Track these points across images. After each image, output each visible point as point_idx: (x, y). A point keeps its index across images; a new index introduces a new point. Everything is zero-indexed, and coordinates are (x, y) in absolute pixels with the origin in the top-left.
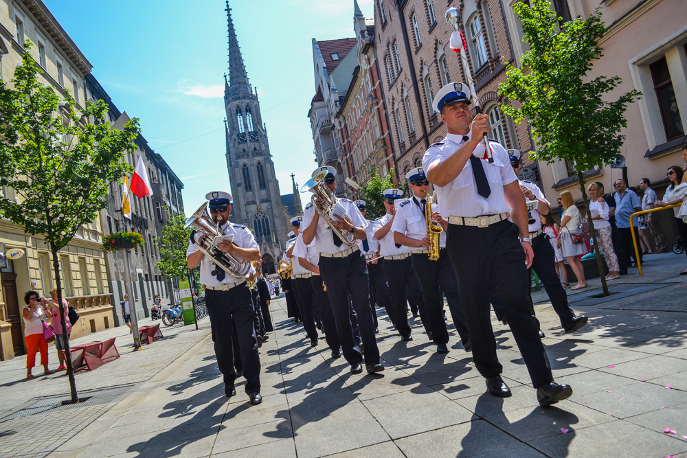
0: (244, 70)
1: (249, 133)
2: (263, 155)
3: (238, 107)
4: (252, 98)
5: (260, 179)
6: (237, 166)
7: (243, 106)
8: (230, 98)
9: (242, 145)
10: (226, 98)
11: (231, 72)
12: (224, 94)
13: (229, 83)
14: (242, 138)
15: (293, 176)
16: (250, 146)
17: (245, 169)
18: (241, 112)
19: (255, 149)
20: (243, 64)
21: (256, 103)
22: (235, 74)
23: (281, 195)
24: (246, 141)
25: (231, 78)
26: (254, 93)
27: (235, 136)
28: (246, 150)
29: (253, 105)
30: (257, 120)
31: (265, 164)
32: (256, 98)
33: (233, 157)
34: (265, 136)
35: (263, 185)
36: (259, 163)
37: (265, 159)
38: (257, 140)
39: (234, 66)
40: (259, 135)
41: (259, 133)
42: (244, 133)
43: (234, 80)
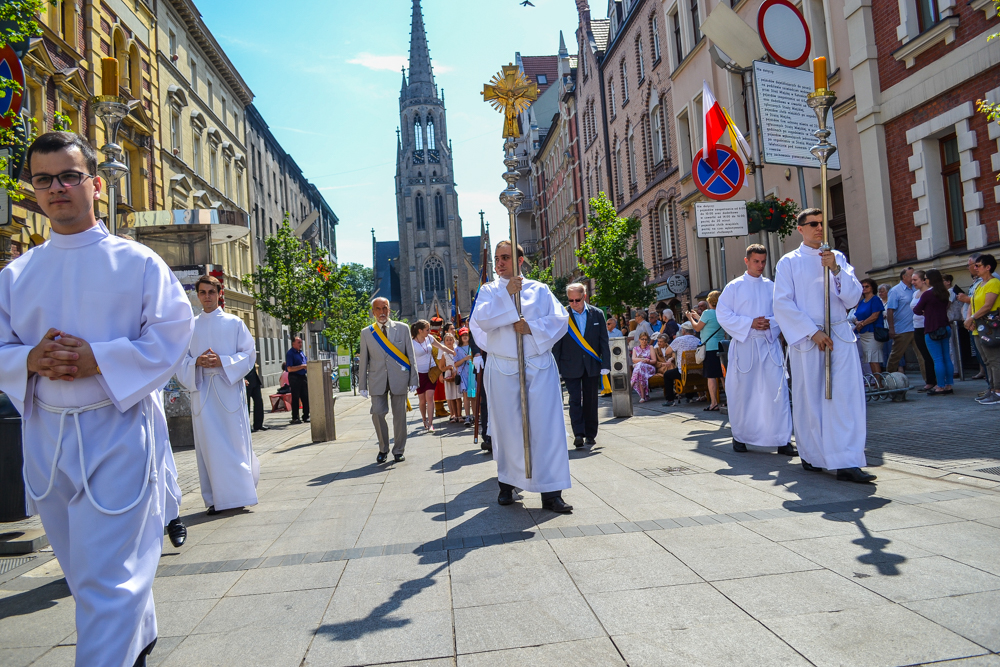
0: (429, 65)
1: (429, 150)
2: (444, 182)
3: (417, 115)
4: (436, 104)
5: (437, 215)
6: (409, 194)
7: (424, 114)
8: (408, 102)
9: (417, 166)
10: (402, 100)
11: (411, 66)
12: (399, 95)
13: (407, 80)
14: (418, 156)
15: (482, 213)
16: (428, 168)
17: (419, 198)
18: (420, 122)
19: (435, 173)
20: (428, 56)
21: (441, 110)
22: (417, 69)
23: (464, 235)
24: (423, 161)
25: (411, 74)
26: (440, 97)
27: (409, 154)
28: (423, 174)
29: (436, 114)
30: (441, 134)
31: (446, 195)
32: (441, 104)
33: (405, 182)
34: (450, 157)
35: (441, 222)
36: (438, 193)
37: (447, 188)
38: (439, 162)
39: (416, 57)
40: (441, 155)
41: (441, 153)
42: (422, 151)
43: (415, 77)
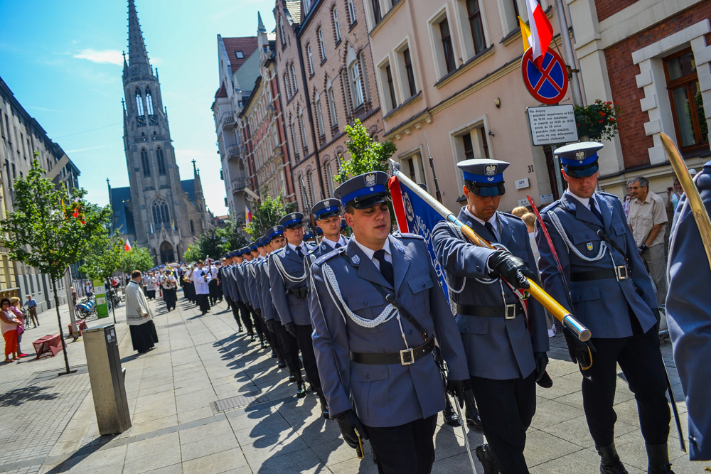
0: (145, 50)
1: (149, 116)
2: (163, 140)
3: (137, 88)
4: (152, 80)
5: (159, 165)
6: (135, 150)
7: (143, 87)
8: (129, 79)
9: (140, 129)
10: (125, 77)
11: (130, 51)
12: (122, 74)
13: (128, 62)
14: (141, 121)
15: (194, 162)
16: (149, 129)
17: (144, 152)
18: (140, 94)
19: (155, 133)
20: (143, 43)
21: (156, 85)
22: (135, 53)
24: (145, 124)
25: (130, 57)
26: (155, 74)
27: (133, 119)
28: (146, 133)
29: (153, 87)
30: (158, 103)
31: (165, 149)
32: (157, 80)
33: (131, 140)
34: (166, 120)
35: (163, 170)
36: (159, 148)
37: (165, 144)
38: (157, 124)
39: (134, 44)
40: (159, 119)
41: (159, 117)
42: (144, 116)
43: (134, 59)
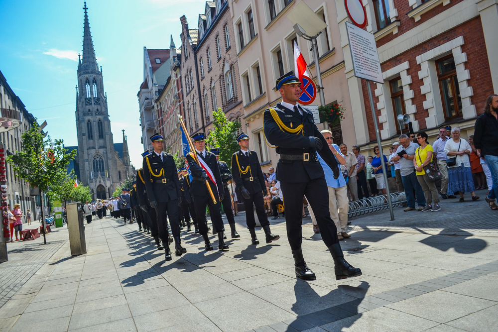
0: (94, 53)
1: (94, 98)
2: (103, 115)
3: (87, 79)
4: (98, 74)
5: (99, 132)
6: (83, 121)
7: (91, 79)
8: (82, 72)
9: (88, 106)
10: (79, 71)
11: (84, 53)
12: (77, 69)
13: (82, 61)
14: (88, 101)
15: (123, 131)
16: (94, 107)
17: (89, 123)
18: (89, 83)
19: (97, 110)
20: (93, 49)
21: (101, 77)
22: (87, 55)
23: (114, 143)
24: (91, 104)
25: (84, 58)
26: (100, 70)
27: (83, 100)
28: (91, 110)
29: (98, 79)
30: (101, 89)
31: (104, 121)
32: (101, 74)
33: (81, 114)
34: (106, 102)
35: (101, 136)
36: (100, 120)
37: (104, 118)
38: (100, 104)
39: (87, 49)
40: (101, 101)
41: (101, 99)
42: (91, 98)
43: (86, 59)
